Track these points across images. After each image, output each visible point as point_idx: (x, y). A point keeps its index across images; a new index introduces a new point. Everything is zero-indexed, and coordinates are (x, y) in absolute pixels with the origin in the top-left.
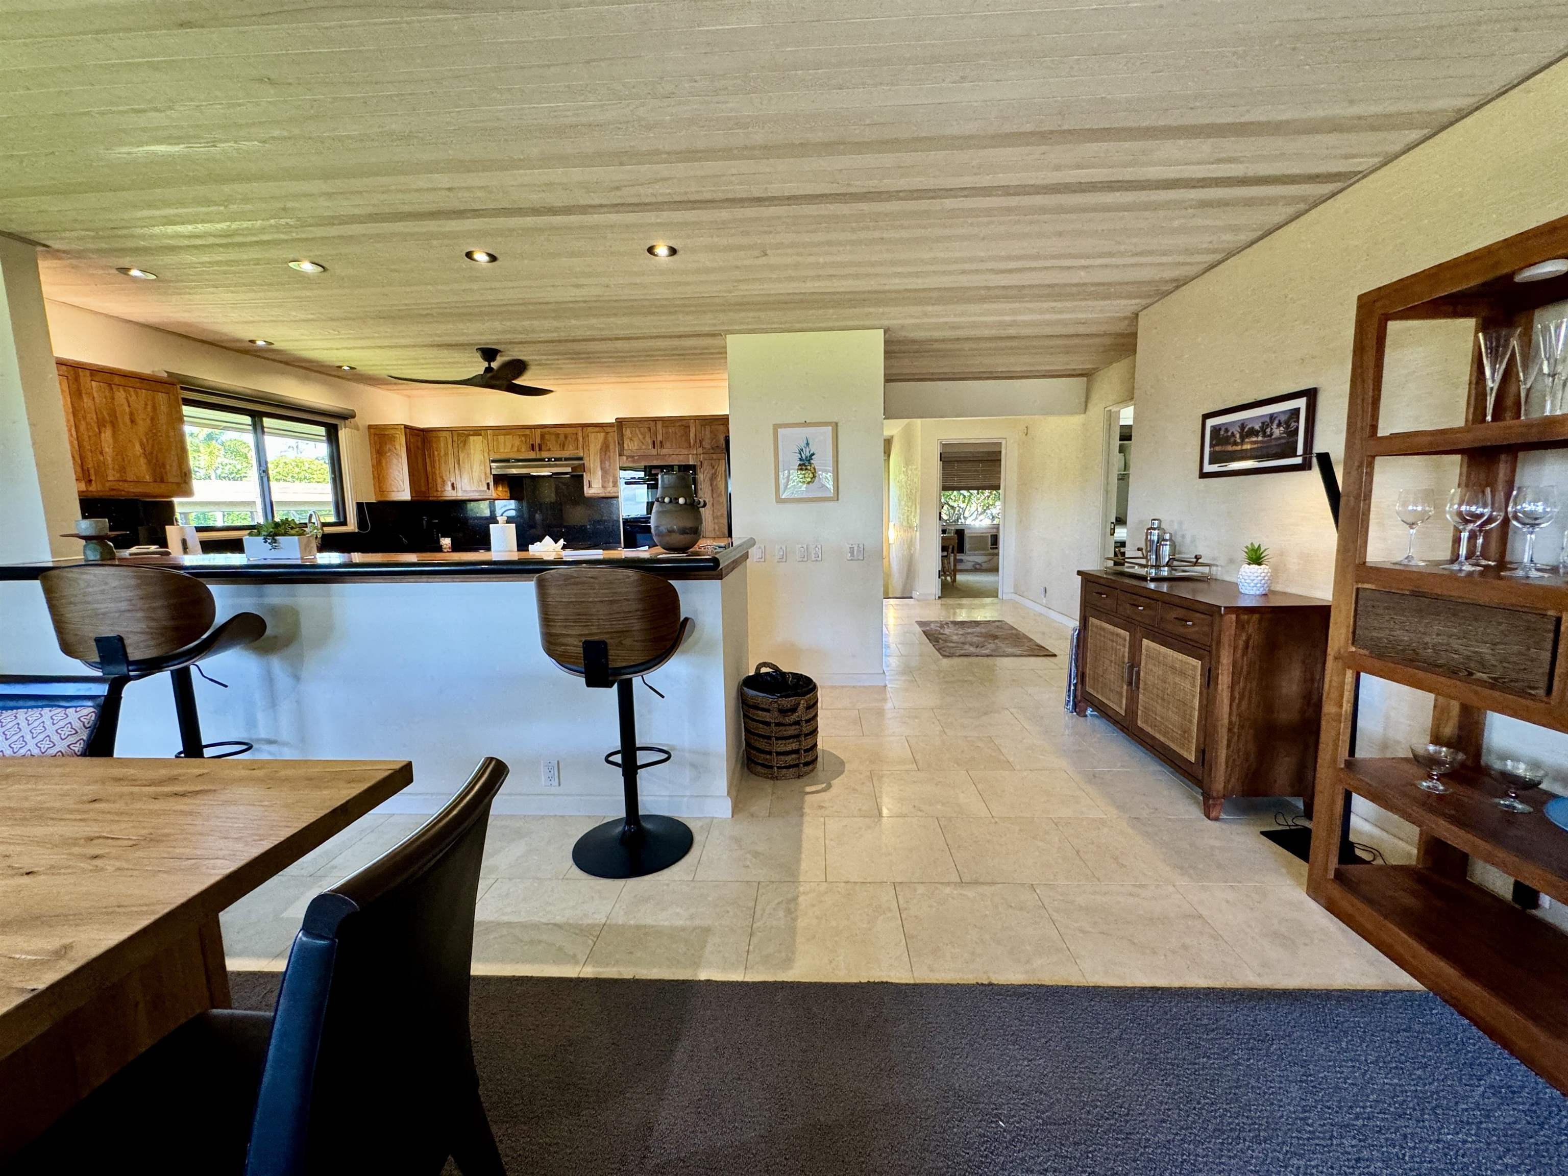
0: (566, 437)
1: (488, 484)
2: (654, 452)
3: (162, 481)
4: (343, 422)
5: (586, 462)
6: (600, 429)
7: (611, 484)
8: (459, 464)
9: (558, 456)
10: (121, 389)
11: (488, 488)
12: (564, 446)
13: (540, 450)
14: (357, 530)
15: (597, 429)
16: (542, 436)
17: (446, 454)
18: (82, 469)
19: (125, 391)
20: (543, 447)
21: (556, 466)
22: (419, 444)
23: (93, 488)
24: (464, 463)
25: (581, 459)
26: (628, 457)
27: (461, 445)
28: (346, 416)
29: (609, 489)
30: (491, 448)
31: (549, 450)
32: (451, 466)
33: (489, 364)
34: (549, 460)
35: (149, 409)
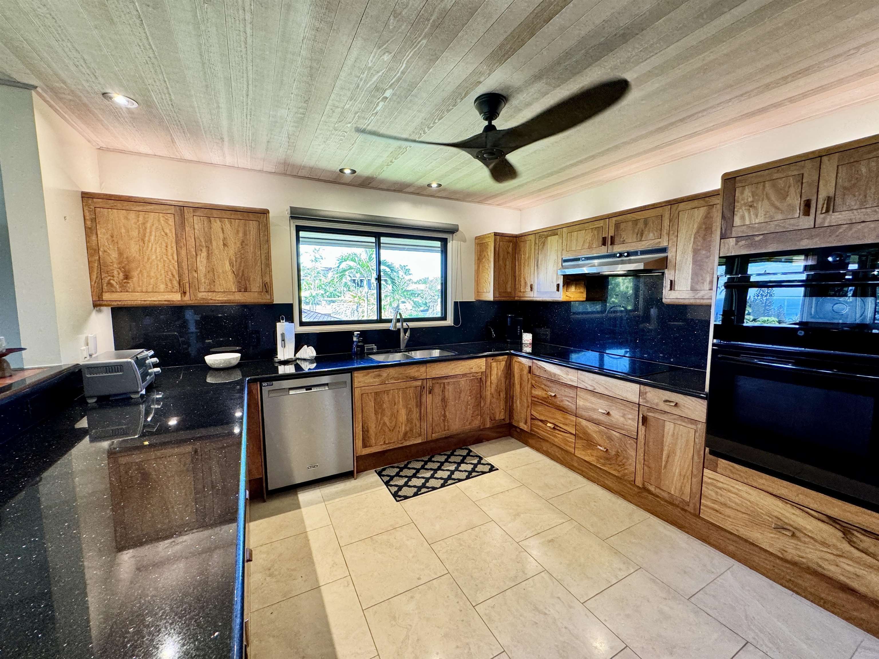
0: (646, 223)
1: (558, 285)
2: (807, 222)
3: (246, 290)
4: (451, 235)
5: (670, 254)
6: (701, 202)
7: (707, 286)
8: (537, 266)
9: (631, 249)
10: (218, 220)
11: (558, 290)
12: (642, 235)
13: (612, 243)
14: (453, 325)
15: (696, 203)
16: (617, 226)
17: (529, 257)
18: (179, 284)
19: (220, 221)
20: (617, 240)
21: (630, 262)
22: (510, 249)
23: (187, 298)
24: (541, 264)
25: (664, 250)
26: (738, 238)
27: (540, 247)
28: (453, 231)
29: (702, 293)
30: (564, 247)
31: (623, 242)
32: (532, 268)
33: (490, 123)
34: (621, 255)
35: (241, 235)
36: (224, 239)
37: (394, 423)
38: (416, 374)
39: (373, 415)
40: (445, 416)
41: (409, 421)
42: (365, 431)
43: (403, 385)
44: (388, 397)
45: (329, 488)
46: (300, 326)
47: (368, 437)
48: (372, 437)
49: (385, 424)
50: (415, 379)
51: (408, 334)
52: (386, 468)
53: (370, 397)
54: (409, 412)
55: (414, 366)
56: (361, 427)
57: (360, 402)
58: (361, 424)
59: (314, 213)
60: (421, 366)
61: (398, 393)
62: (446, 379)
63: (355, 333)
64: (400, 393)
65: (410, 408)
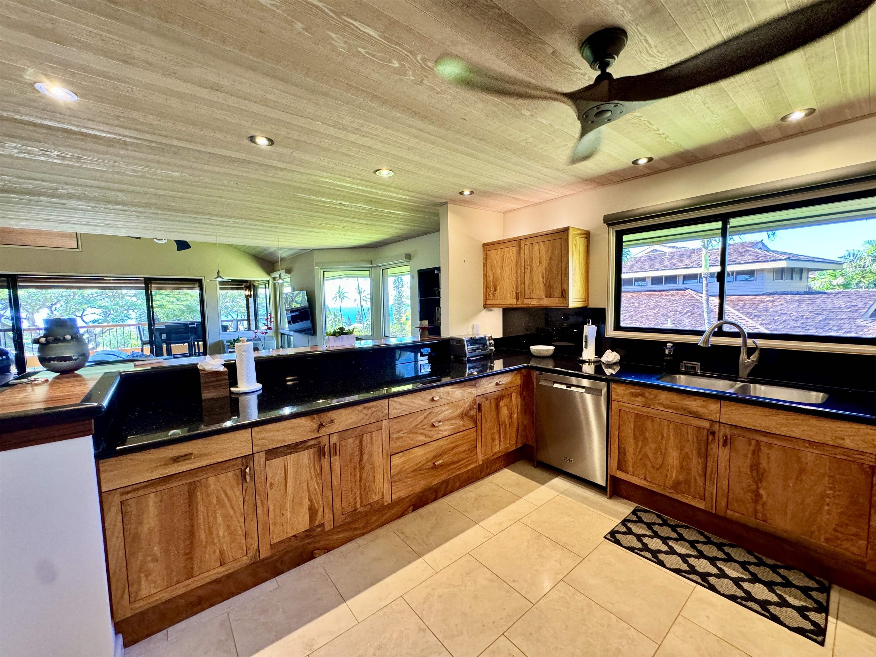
10: (537, 244)
18: (516, 293)
23: (519, 303)
35: (550, 252)
36: (540, 258)
37: (660, 461)
38: (701, 411)
39: (632, 440)
40: (758, 496)
41: (683, 468)
42: (622, 453)
43: (677, 418)
44: (653, 426)
45: (580, 488)
46: (614, 330)
47: (625, 461)
48: (629, 463)
49: (646, 456)
50: (698, 416)
51: (754, 357)
52: (650, 512)
53: (629, 416)
54: (685, 458)
55: (697, 398)
56: (616, 445)
57: (617, 418)
58: (617, 442)
59: (627, 214)
60: (711, 401)
61: (668, 425)
62: (765, 436)
63: (668, 344)
64: (672, 426)
65: (687, 453)
